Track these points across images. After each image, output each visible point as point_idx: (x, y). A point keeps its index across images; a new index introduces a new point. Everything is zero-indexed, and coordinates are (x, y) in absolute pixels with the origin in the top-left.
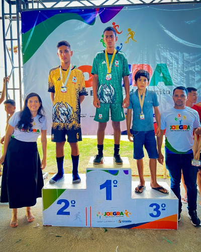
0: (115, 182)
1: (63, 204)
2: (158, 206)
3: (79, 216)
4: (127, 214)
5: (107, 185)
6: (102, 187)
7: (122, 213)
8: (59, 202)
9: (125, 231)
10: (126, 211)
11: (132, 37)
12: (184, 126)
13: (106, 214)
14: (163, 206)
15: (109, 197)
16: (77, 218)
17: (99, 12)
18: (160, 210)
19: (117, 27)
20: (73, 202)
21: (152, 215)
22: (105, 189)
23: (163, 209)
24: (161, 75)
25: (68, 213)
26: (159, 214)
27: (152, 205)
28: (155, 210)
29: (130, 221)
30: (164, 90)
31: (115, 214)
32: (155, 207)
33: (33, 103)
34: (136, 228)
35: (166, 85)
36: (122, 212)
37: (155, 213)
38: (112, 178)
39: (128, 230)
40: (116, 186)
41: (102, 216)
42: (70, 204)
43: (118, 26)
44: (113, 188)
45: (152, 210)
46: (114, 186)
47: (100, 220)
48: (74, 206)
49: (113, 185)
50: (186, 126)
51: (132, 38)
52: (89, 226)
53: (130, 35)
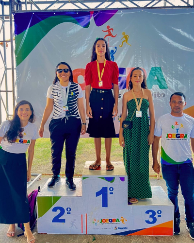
0: (111, 189)
1: (59, 211)
2: (154, 213)
3: (74, 224)
4: (123, 221)
5: (103, 193)
6: (98, 194)
8: (55, 210)
9: (121, 238)
10: (122, 218)
11: (126, 41)
13: (102, 221)
15: (105, 204)
18: (156, 216)
19: (111, 31)
20: (69, 209)
21: (148, 222)
22: (101, 196)
23: (159, 216)
25: (63, 221)
26: (155, 220)
28: (151, 216)
29: (126, 228)
31: (111, 221)
32: (151, 213)
33: (24, 112)
34: (132, 235)
36: (118, 219)
37: (151, 220)
38: (108, 184)
39: (124, 237)
40: (112, 193)
41: (98, 223)
42: (66, 211)
43: (112, 29)
44: (109, 196)
45: (148, 217)
46: (110, 193)
48: (70, 213)
49: (109, 192)
50: (183, 135)
52: (84, 233)
53: (124, 39)
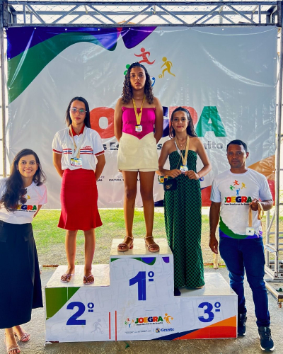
0: (151, 274)
1: (76, 309)
3: (99, 326)
4: (167, 319)
5: (140, 280)
6: (132, 282)
7: (160, 319)
8: (71, 307)
9: (165, 343)
10: (166, 315)
11: (168, 69)
12: (243, 197)
13: (138, 320)
14: (218, 305)
15: (142, 296)
16: (96, 328)
17: (122, 33)
18: (213, 311)
19: (147, 55)
20: (91, 306)
21: (202, 319)
22: (136, 285)
23: (217, 310)
24: (210, 122)
25: (83, 322)
26: (211, 317)
27: (201, 306)
28: (206, 311)
29: (172, 330)
30: (214, 143)
31: (151, 320)
32: (206, 307)
33: (28, 165)
34: (181, 339)
35: (217, 135)
36: (160, 317)
37: (206, 316)
38: (146, 268)
39: (170, 342)
40: (152, 280)
41: (133, 324)
42: (87, 309)
43: (149, 53)
44: (148, 283)
45: (202, 312)
46: (150, 280)
47: (129, 330)
48: (92, 311)
49: (147, 278)
50: (246, 198)
51: (169, 71)
52: (113, 339)
53: (165, 67)
